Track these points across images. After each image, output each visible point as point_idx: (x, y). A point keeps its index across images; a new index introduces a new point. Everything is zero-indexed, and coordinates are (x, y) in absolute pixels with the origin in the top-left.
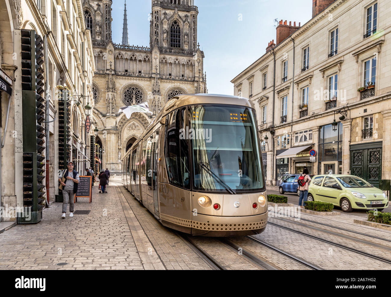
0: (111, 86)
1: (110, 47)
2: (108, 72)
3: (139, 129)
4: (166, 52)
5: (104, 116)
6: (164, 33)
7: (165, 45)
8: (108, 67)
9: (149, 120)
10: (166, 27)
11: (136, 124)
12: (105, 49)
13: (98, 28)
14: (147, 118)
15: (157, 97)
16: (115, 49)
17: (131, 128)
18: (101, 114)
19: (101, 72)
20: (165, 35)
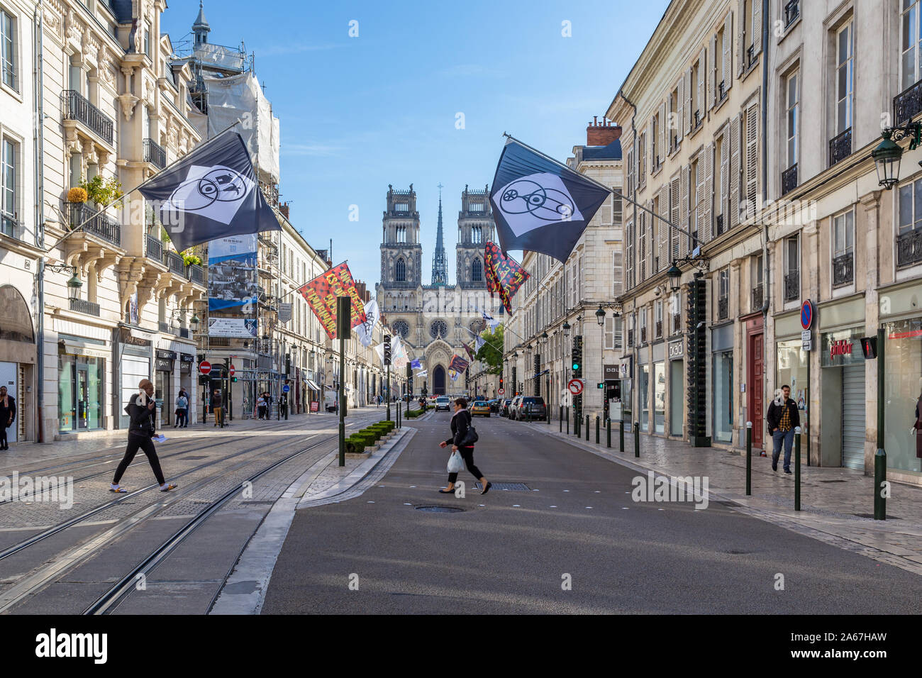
0: (419, 323)
1: (419, 289)
2: (417, 310)
3: (444, 357)
4: (467, 287)
5: (414, 347)
6: (466, 270)
7: (467, 280)
8: (418, 306)
9: (452, 350)
10: (468, 264)
11: (442, 353)
12: (416, 290)
13: (410, 273)
14: (450, 348)
15: (458, 329)
16: (424, 289)
17: (437, 356)
18: (412, 346)
19: (412, 310)
20: (467, 272)
